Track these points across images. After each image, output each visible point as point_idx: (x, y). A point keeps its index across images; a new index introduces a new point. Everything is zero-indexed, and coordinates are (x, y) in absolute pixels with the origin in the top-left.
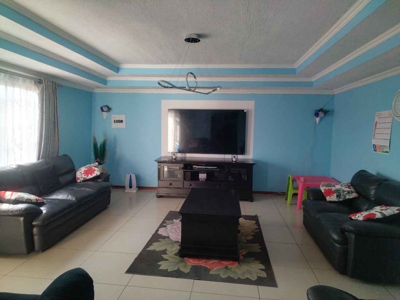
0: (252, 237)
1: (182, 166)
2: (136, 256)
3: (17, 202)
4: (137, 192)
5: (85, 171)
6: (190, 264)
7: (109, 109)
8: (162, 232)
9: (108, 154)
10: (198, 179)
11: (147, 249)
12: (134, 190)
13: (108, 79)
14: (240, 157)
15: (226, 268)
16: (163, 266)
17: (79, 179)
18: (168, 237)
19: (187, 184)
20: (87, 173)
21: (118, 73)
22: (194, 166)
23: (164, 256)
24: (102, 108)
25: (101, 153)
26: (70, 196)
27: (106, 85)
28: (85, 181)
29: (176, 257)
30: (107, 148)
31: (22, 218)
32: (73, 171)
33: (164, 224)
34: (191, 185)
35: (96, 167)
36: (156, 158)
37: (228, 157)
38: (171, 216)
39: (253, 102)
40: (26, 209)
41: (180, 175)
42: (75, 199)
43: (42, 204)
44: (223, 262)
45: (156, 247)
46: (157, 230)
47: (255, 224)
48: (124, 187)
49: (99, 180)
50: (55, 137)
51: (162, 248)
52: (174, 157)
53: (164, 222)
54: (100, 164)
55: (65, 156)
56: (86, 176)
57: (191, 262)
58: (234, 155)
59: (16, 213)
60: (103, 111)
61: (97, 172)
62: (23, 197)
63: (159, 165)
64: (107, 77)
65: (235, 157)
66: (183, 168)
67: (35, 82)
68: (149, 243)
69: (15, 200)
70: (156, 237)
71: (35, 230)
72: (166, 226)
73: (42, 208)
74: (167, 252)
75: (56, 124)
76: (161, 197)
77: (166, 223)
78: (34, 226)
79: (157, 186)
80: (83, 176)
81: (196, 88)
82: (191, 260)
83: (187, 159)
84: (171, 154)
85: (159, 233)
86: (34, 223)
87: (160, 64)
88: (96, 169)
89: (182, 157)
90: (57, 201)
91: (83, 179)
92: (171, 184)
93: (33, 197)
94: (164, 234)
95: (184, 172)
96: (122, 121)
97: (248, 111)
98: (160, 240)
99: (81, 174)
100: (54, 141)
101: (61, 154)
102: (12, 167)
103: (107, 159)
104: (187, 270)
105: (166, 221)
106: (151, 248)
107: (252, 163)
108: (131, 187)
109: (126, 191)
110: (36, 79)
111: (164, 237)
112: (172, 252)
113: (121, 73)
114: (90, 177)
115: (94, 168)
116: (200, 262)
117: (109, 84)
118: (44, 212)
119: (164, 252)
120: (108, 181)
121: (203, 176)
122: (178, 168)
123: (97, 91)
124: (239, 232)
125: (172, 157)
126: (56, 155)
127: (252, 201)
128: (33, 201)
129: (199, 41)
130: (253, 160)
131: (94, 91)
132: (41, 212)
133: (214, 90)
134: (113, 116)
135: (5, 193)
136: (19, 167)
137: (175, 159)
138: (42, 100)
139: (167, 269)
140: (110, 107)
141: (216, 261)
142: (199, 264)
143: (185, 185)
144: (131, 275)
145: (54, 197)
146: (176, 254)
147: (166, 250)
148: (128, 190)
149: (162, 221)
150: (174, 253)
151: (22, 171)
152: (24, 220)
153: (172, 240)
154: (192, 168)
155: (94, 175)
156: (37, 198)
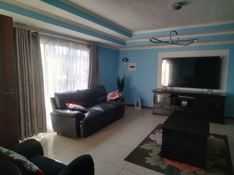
0: (220, 153)
1: (170, 95)
2: (133, 150)
3: (73, 109)
4: (141, 109)
5: (111, 95)
6: (167, 163)
7: (127, 60)
8: (152, 137)
9: (125, 86)
10: (181, 104)
11: (140, 147)
12: (139, 108)
13: (126, 42)
14: (215, 91)
15: (194, 172)
16: (149, 160)
17: (108, 99)
18: (155, 141)
19: (173, 107)
20: (112, 96)
21: (131, 38)
22: (179, 96)
23: (150, 154)
24: (123, 60)
25: (121, 85)
26: (101, 109)
27: (125, 45)
28: (111, 100)
29: (158, 156)
30: (125, 82)
31: (75, 119)
32: (106, 94)
33: (154, 132)
34: (175, 108)
35: (117, 93)
36: (153, 89)
37: (205, 90)
38: (159, 127)
39: (228, 50)
40: (77, 114)
41: (168, 101)
42: (104, 110)
43: (86, 112)
44: (193, 168)
45: (146, 147)
46: (149, 136)
47: (224, 142)
48: (133, 106)
49: (119, 101)
50: (97, 76)
51: (150, 148)
52: (165, 89)
53: (154, 130)
54: (120, 91)
55: (102, 86)
56: (111, 98)
57: (168, 162)
58: (209, 90)
59: (72, 115)
60: (124, 61)
61: (117, 97)
62: (77, 108)
63: (154, 94)
64: (126, 41)
65: (210, 91)
66: (170, 97)
67: (87, 46)
68: (142, 143)
69: (73, 108)
70: (147, 140)
71: (81, 125)
72: (155, 134)
73: (85, 114)
74: (153, 152)
75: (98, 69)
76: (155, 114)
77: (155, 131)
78: (80, 124)
79: (153, 107)
80: (110, 98)
81: (177, 41)
82: (168, 161)
83: (174, 91)
84: (163, 87)
85: (150, 137)
86: (81, 122)
87: (156, 29)
88: (117, 94)
89: (171, 89)
90: (94, 111)
91: (110, 100)
92: (162, 106)
93: (82, 108)
94: (153, 139)
95: (171, 99)
96: (134, 67)
97: (223, 57)
98: (149, 142)
99: (109, 97)
100: (97, 78)
101: (100, 85)
102: (75, 91)
103: (125, 89)
104: (164, 167)
105: (156, 130)
106: (142, 147)
107: (225, 96)
108: (137, 106)
109: (135, 108)
110: (88, 44)
111: (152, 141)
112: (156, 152)
113: (133, 37)
114: (114, 98)
115: (116, 94)
116: (174, 164)
117: (127, 45)
118: (86, 116)
119: (151, 151)
120: (124, 102)
121: (184, 103)
122: (167, 96)
123: (121, 49)
124: (208, 147)
125: (163, 89)
126: (97, 86)
127: (223, 124)
128: (82, 110)
129: (181, 8)
130: (226, 93)
131: (120, 50)
132: (85, 116)
133: (192, 43)
134: (129, 64)
135: (69, 104)
136: (78, 91)
137: (165, 90)
138: (90, 56)
139: (151, 163)
140: (128, 58)
141: (187, 166)
142: (173, 164)
143: (171, 108)
144: (127, 162)
145: (93, 108)
146: (158, 154)
147: (152, 150)
148: (136, 108)
149: (153, 130)
150: (157, 153)
151: (79, 94)
152: (75, 120)
153: (157, 144)
154: (177, 97)
155: (116, 98)
156: (84, 108)
